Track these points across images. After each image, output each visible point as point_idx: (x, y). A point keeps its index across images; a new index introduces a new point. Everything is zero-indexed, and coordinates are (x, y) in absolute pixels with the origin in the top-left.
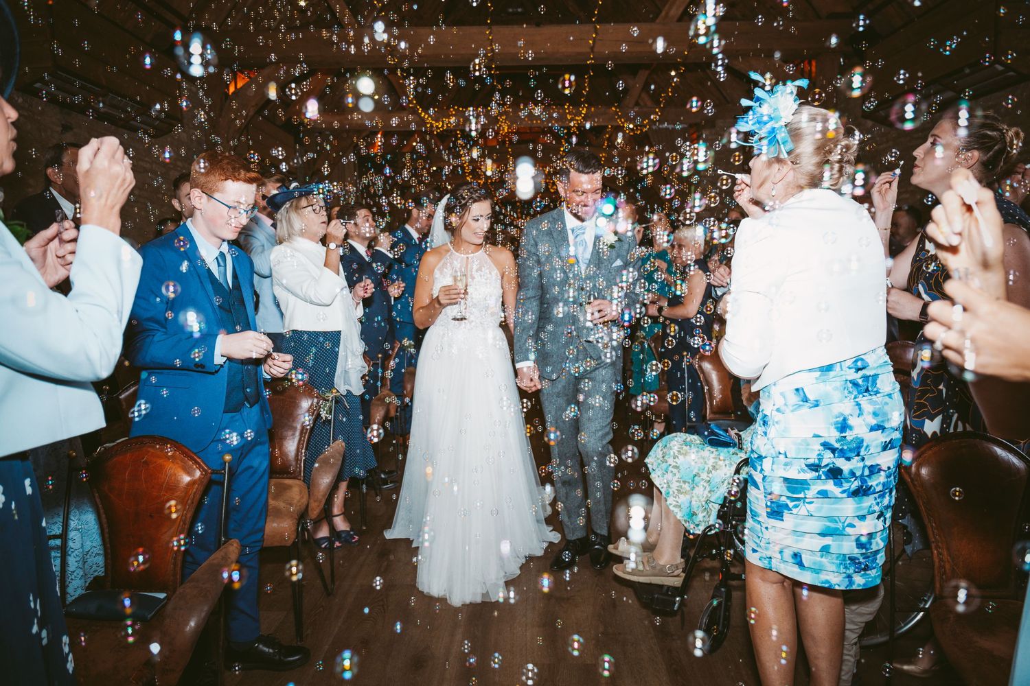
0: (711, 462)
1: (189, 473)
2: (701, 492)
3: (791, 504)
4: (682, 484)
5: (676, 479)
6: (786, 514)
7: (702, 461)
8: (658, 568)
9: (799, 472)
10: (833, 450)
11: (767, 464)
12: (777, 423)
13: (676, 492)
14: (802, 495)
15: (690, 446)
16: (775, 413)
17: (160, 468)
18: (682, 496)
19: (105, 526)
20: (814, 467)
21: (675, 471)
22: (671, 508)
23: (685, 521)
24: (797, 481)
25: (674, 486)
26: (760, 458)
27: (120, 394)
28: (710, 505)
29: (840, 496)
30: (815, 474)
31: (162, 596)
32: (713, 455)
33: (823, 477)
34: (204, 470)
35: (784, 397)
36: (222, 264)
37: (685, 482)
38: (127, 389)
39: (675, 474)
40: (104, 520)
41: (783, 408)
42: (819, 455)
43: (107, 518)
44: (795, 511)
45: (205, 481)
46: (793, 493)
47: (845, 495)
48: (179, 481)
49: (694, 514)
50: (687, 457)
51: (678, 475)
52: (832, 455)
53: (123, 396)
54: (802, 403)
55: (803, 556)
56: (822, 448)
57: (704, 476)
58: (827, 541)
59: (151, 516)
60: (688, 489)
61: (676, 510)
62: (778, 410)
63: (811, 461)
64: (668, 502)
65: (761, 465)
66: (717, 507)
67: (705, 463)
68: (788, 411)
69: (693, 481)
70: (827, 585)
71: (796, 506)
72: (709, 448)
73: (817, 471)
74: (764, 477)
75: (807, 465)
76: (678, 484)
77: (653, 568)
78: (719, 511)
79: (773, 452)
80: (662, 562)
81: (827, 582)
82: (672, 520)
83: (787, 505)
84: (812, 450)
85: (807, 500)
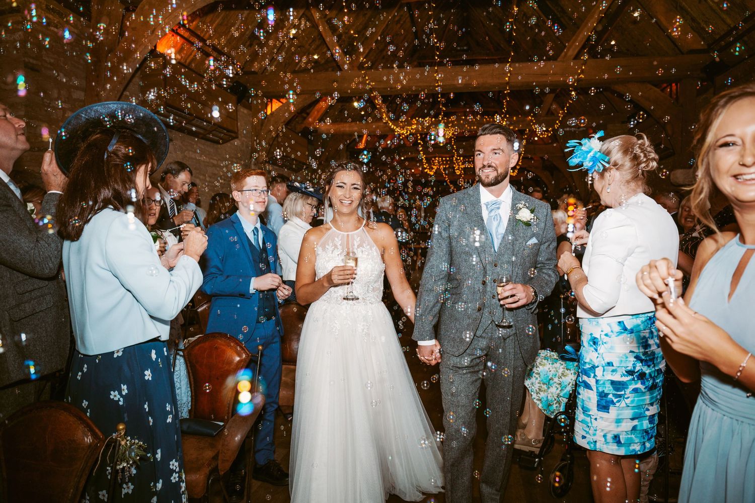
0: (561, 371)
1: (239, 355)
2: (554, 390)
3: (615, 400)
4: (542, 385)
5: (537, 381)
6: (612, 408)
7: (554, 369)
8: (527, 440)
9: (622, 376)
10: (642, 361)
11: (599, 372)
12: (605, 343)
13: (538, 390)
14: (623, 393)
15: (548, 360)
16: (603, 337)
17: (224, 352)
18: (541, 393)
19: (192, 383)
20: (630, 373)
21: (537, 376)
22: (535, 400)
23: (544, 410)
24: (620, 383)
25: (537, 386)
26: (594, 367)
27: (198, 309)
28: (560, 399)
29: (644, 390)
30: (630, 377)
31: (222, 424)
32: (562, 366)
33: (636, 379)
34: (247, 354)
35: (610, 326)
36: (256, 234)
37: (544, 384)
38: (202, 306)
39: (537, 378)
40: (192, 380)
41: (610, 333)
42: (633, 364)
43: (194, 378)
44: (618, 404)
45: (248, 360)
46: (618, 391)
47: (646, 390)
48: (234, 360)
49: (550, 405)
50: (545, 367)
51: (539, 379)
52: (641, 364)
53: (199, 310)
54: (623, 331)
55: (621, 436)
56: (635, 360)
57: (556, 380)
58: (636, 422)
59: (217, 378)
60: (546, 388)
61: (538, 402)
62: (606, 335)
63: (629, 368)
64: (533, 397)
65: (595, 373)
66: (566, 400)
67: (557, 371)
68: (613, 336)
69: (549, 383)
70: (633, 453)
71: (618, 401)
72: (560, 362)
73: (632, 375)
74: (597, 381)
75: (626, 372)
76: (539, 385)
77: (523, 439)
78: (566, 403)
79: (603, 363)
80: (530, 437)
81: (634, 450)
82: (537, 409)
83: (613, 401)
84: (630, 361)
85: (626, 396)
